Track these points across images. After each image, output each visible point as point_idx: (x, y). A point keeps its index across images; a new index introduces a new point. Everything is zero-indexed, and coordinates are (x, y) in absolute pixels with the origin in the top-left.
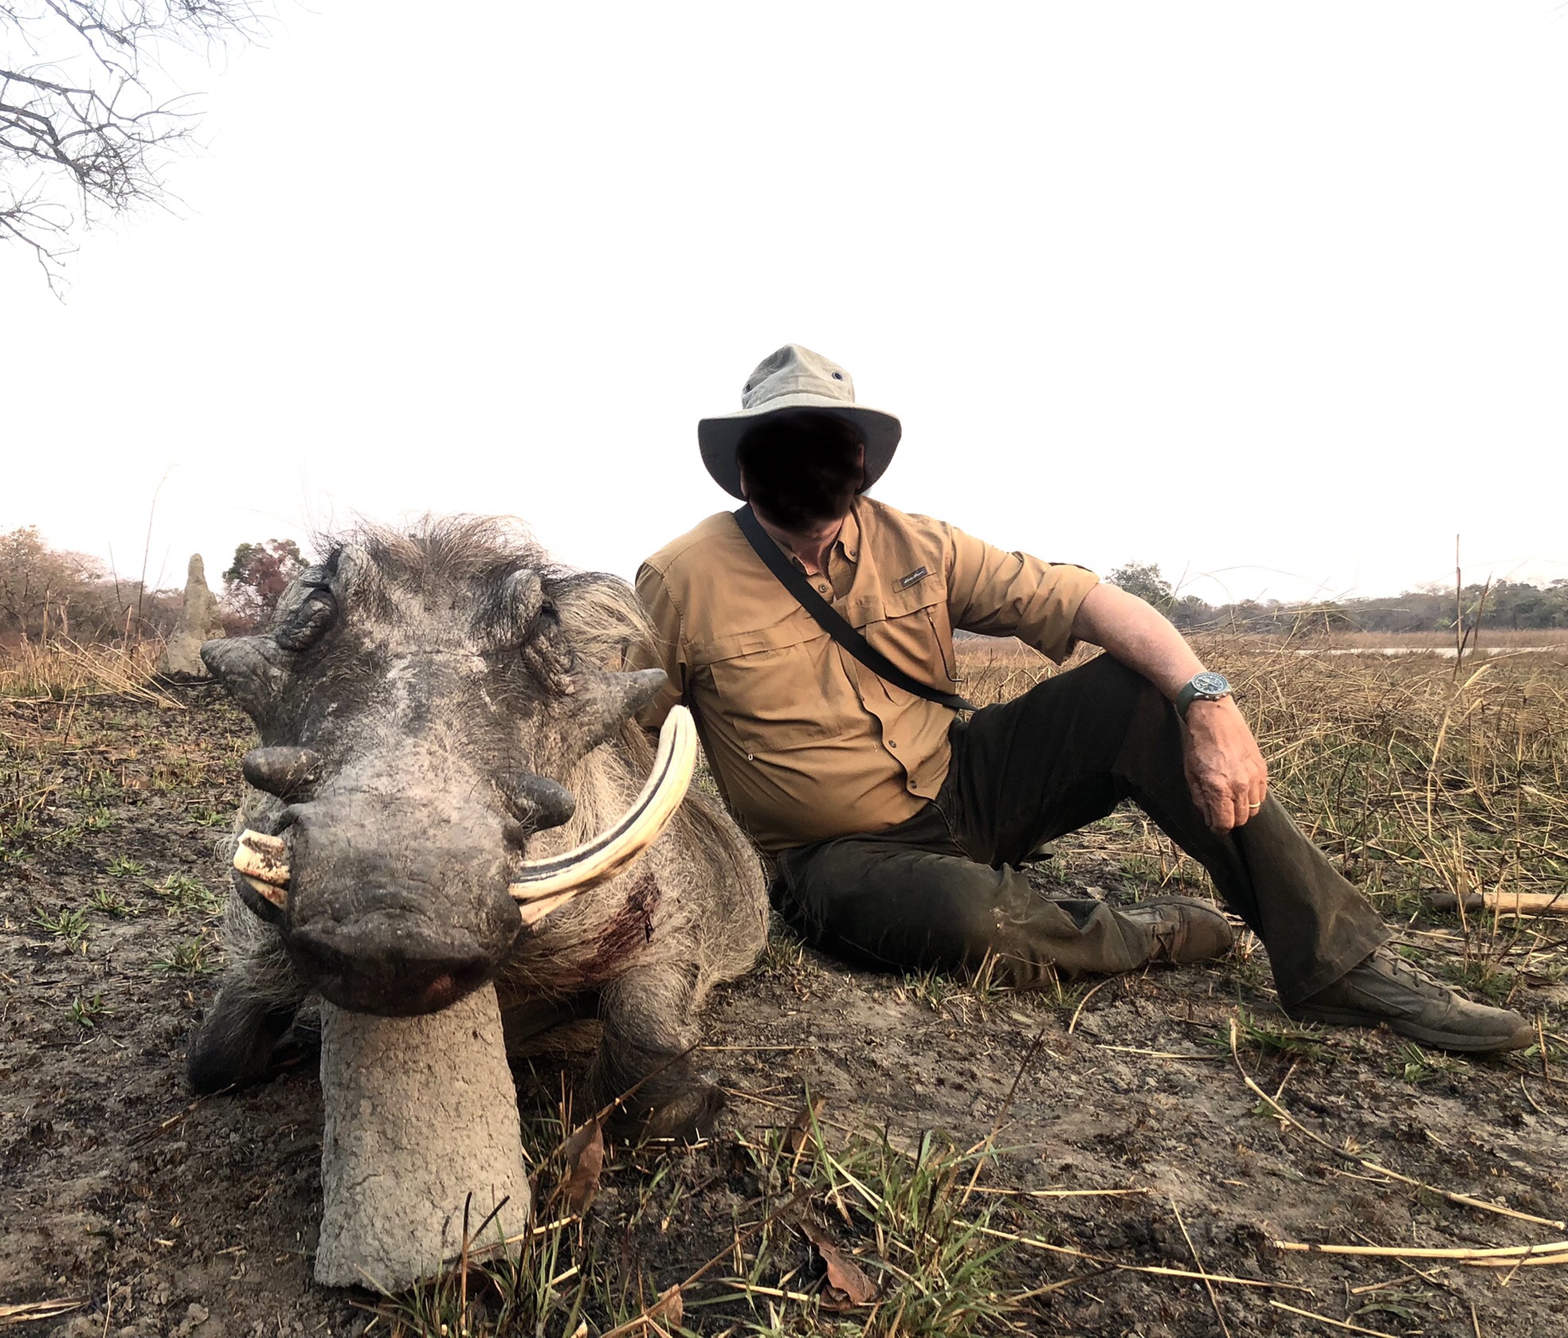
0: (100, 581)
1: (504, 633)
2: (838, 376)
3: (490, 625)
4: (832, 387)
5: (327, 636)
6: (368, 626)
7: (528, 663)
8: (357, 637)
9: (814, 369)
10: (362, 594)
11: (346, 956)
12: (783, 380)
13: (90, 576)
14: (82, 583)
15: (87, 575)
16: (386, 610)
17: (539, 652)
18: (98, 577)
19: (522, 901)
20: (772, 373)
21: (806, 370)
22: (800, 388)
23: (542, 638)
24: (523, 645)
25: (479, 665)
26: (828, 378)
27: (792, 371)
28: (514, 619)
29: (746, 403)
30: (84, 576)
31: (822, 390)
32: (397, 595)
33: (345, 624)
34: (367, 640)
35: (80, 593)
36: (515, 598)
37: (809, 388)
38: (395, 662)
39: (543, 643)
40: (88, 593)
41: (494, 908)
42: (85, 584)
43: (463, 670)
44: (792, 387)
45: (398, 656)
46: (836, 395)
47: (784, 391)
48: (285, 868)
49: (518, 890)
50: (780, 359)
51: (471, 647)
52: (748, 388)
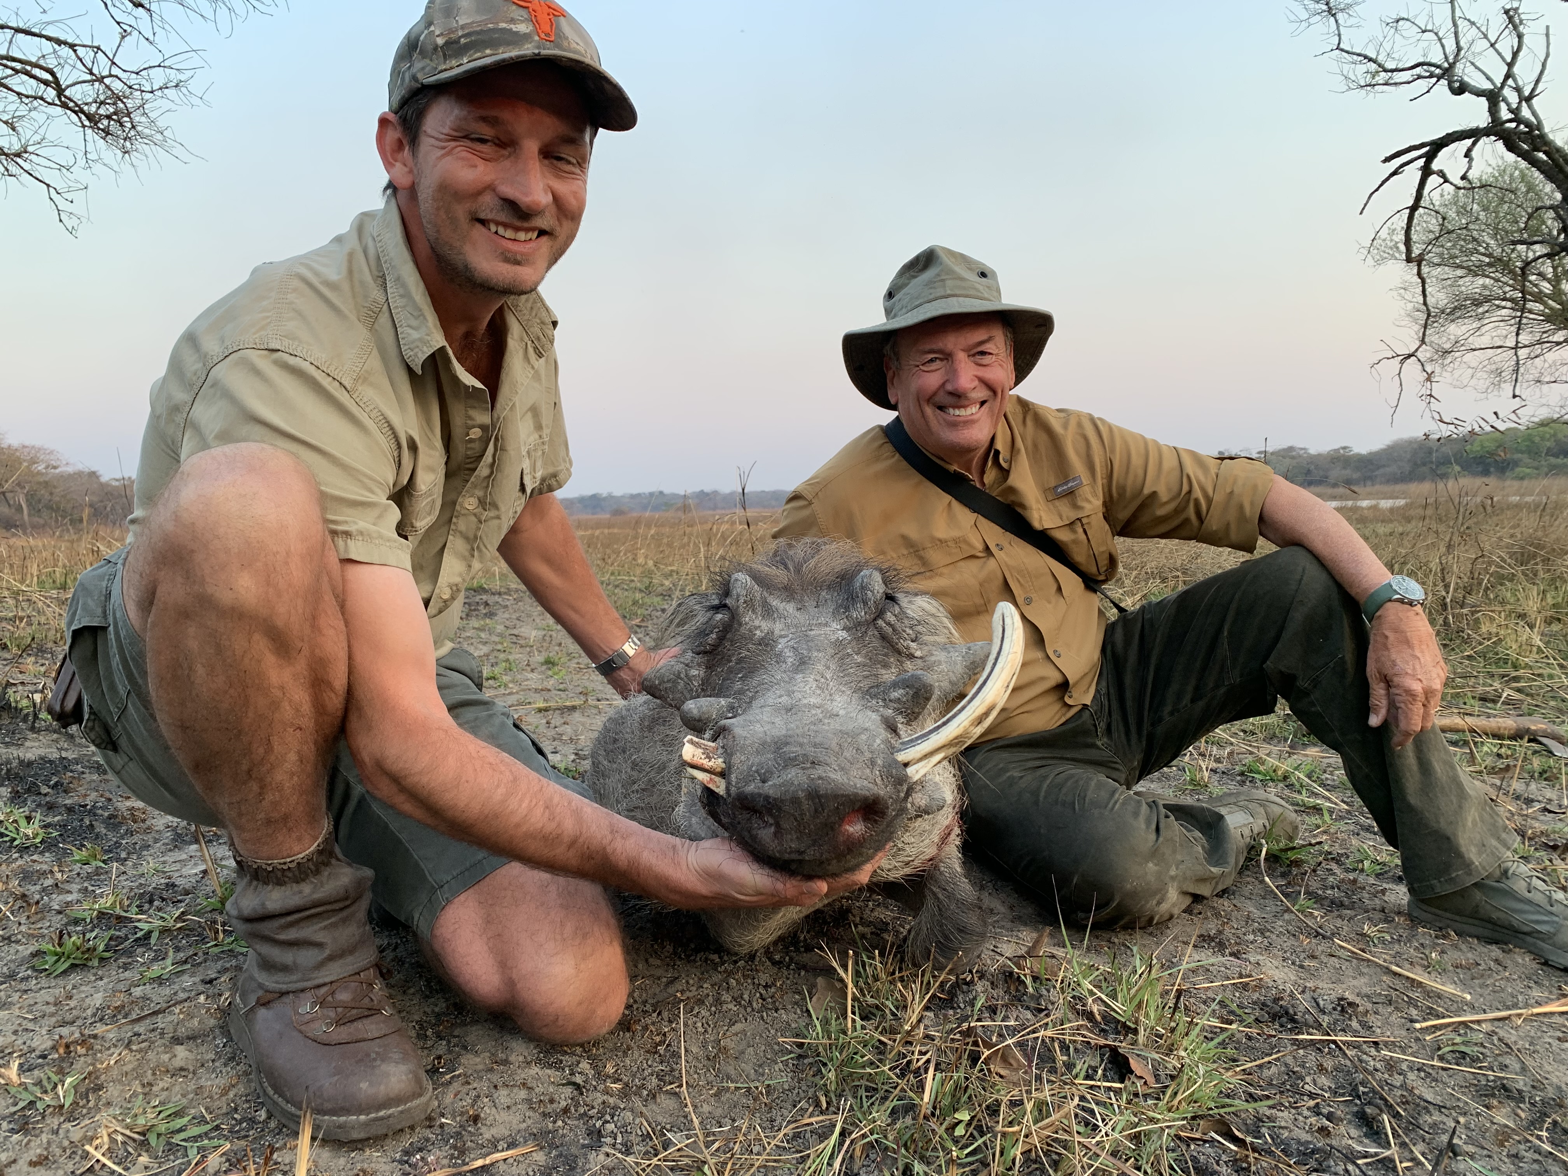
0: (57, 471)
1: (859, 613)
2: (983, 275)
3: (847, 609)
4: (981, 288)
5: (729, 636)
6: (757, 623)
7: (879, 630)
8: (750, 631)
9: (960, 270)
10: (750, 604)
11: (775, 799)
12: (930, 284)
13: (47, 467)
14: (39, 473)
15: (43, 466)
16: (769, 612)
17: (889, 624)
18: (55, 468)
19: (906, 765)
20: (915, 277)
21: (953, 272)
22: (949, 292)
23: (889, 614)
24: (875, 619)
25: (843, 634)
26: (974, 278)
27: (938, 275)
28: (865, 603)
29: (888, 312)
30: (41, 467)
31: (972, 292)
32: (775, 602)
33: (740, 624)
34: (758, 632)
35: (39, 483)
36: (863, 588)
37: (958, 292)
38: (781, 640)
39: (889, 617)
40: (46, 483)
41: (884, 767)
42: (42, 474)
43: (833, 638)
44: (940, 292)
45: (781, 636)
46: (986, 295)
47: (931, 297)
48: (720, 760)
49: (902, 757)
50: (923, 260)
51: (835, 625)
52: (890, 295)
